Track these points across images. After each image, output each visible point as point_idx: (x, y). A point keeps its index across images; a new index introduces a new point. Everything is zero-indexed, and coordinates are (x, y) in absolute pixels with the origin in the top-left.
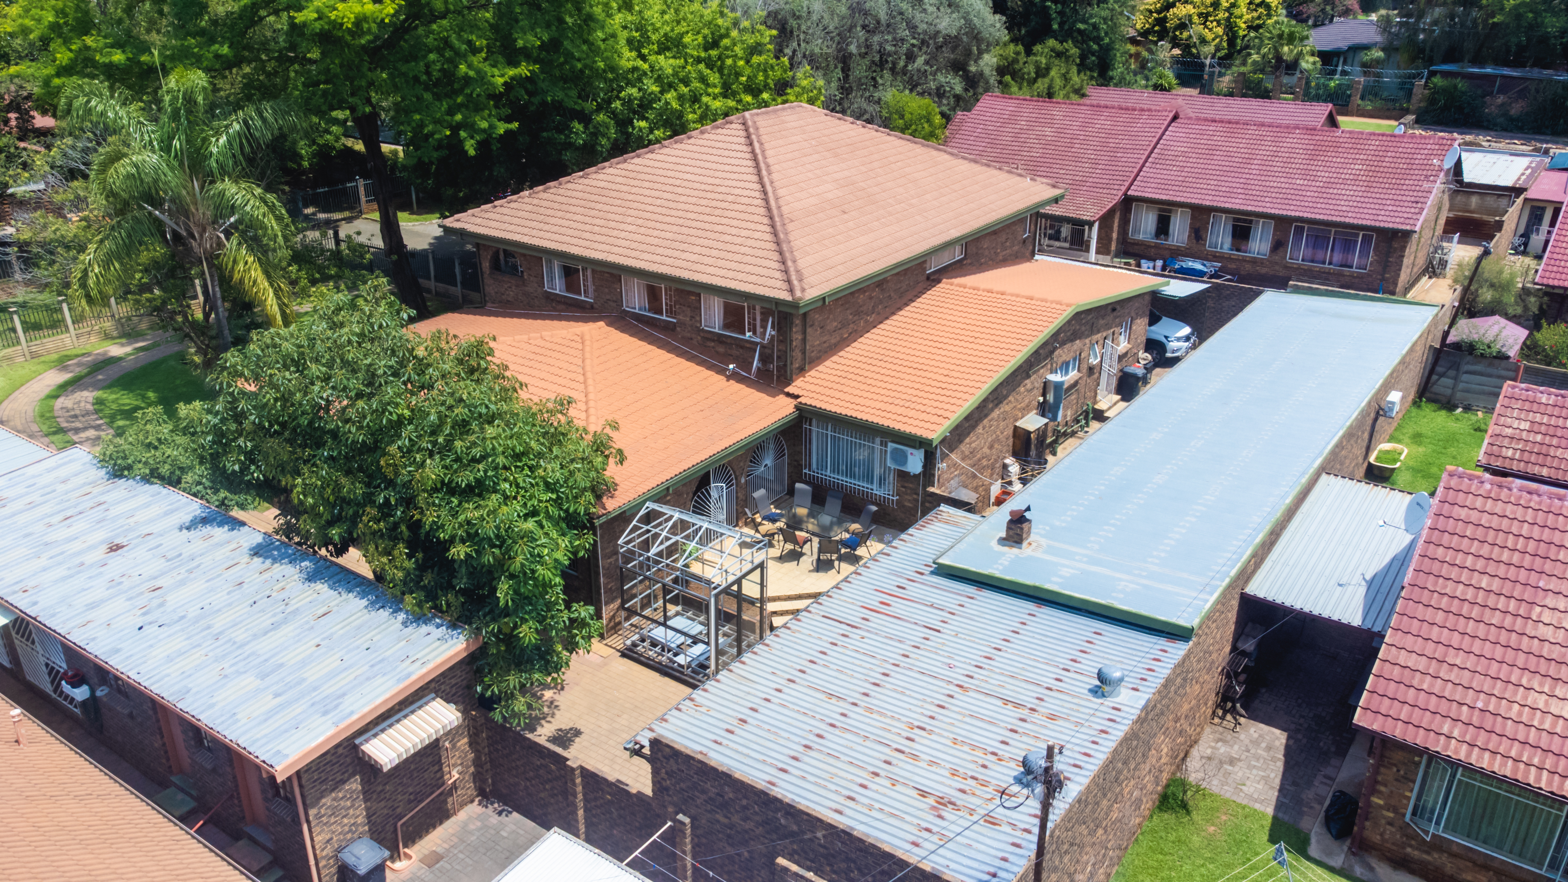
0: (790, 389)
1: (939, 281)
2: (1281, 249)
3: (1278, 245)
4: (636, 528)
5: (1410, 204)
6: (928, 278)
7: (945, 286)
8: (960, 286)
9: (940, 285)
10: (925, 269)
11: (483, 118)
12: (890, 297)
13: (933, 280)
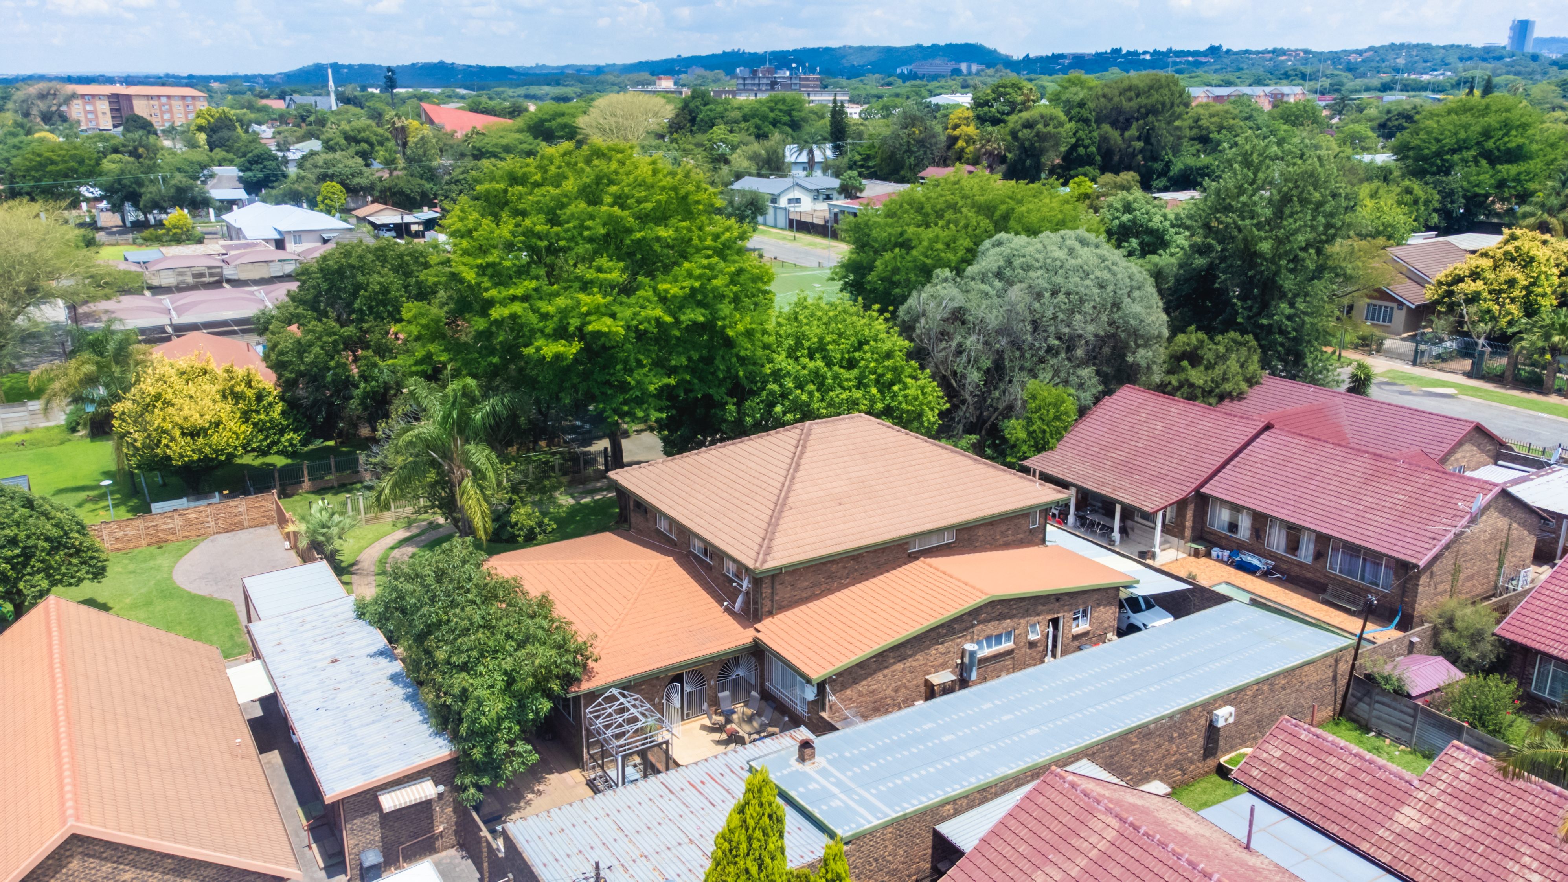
0: (757, 626)
1: (917, 559)
2: (1322, 559)
3: (1319, 555)
4: (600, 704)
5: (1427, 540)
6: (909, 555)
7: (921, 564)
8: (930, 566)
9: (917, 562)
10: (907, 549)
11: (642, 410)
12: (866, 568)
13: (914, 557)
